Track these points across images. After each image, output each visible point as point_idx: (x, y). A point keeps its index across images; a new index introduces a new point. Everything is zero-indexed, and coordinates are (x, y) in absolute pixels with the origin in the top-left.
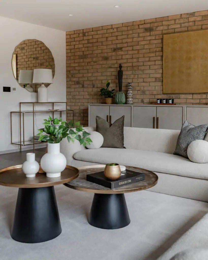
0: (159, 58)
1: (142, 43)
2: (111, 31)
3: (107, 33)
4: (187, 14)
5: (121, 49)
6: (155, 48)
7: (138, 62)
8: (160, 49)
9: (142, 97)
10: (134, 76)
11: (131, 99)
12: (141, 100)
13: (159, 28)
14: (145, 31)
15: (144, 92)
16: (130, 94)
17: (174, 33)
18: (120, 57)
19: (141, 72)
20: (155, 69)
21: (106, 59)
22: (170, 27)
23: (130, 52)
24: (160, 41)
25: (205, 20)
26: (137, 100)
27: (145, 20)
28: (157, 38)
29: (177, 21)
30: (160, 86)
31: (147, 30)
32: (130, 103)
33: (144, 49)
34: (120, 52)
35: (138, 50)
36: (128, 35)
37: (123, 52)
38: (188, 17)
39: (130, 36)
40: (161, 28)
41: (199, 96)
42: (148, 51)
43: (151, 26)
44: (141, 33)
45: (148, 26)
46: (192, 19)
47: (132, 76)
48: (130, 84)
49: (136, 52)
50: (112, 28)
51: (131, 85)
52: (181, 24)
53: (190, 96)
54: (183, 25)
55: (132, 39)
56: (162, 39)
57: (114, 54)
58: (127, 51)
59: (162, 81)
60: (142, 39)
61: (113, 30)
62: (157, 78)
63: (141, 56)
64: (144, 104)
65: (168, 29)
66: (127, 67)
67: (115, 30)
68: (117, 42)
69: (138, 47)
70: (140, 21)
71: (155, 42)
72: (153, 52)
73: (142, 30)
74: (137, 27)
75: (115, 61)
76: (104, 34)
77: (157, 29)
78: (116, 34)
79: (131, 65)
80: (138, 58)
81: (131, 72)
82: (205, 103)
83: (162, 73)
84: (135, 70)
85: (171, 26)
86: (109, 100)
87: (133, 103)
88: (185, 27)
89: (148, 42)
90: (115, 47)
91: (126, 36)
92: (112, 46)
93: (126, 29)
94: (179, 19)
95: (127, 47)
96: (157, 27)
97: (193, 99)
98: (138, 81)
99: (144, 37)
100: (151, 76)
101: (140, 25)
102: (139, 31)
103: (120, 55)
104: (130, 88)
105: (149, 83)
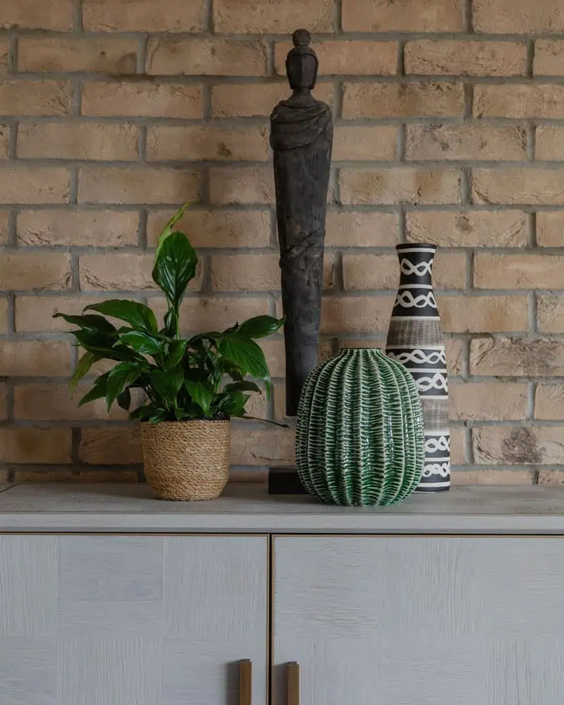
15: (535, 358)
19: (498, 146)
47: (400, 183)
51: (430, 280)
79: (382, 57)
81: (390, 134)
98: (472, 240)
104: (429, 311)
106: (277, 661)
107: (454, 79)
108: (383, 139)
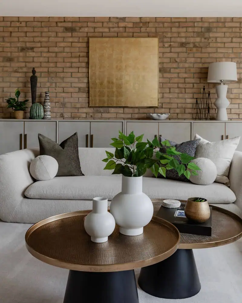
0: (84, 65)
1: (62, 45)
2: (18, 24)
3: (11, 27)
4: (117, 18)
5: (32, 49)
6: (79, 52)
7: (56, 67)
8: (85, 54)
9: (61, 110)
10: (51, 85)
11: (49, 113)
12: (60, 115)
13: (82, 30)
14: (65, 30)
15: (64, 105)
16: (49, 106)
17: (102, 37)
18: (31, 59)
19: (59, 80)
20: (78, 78)
21: (10, 60)
22: (96, 30)
23: (45, 55)
24: (85, 45)
25: (137, 28)
26: (55, 113)
27: (66, 17)
28: (81, 41)
29: (105, 24)
30: (85, 98)
31: (67, 29)
32: (48, 118)
33: (64, 52)
34: (30, 53)
35: (56, 53)
36: (42, 32)
37: (34, 53)
38: (117, 21)
39: (44, 34)
40: (86, 30)
41: (131, 111)
42: (69, 55)
43: (73, 26)
44: (60, 32)
45: (69, 25)
46: (122, 24)
47: (48, 84)
48: (48, 93)
49: (54, 55)
50: (18, 21)
51: (48, 96)
52: (109, 28)
53: (121, 110)
54: (112, 30)
55: (48, 38)
56: (88, 43)
57: (21, 54)
58: (41, 52)
59: (87, 92)
60: (61, 39)
61: (21, 23)
62: (81, 88)
63: (60, 60)
64: (64, 119)
65: (94, 32)
66: (41, 72)
67: (23, 24)
68: (27, 39)
69: (56, 49)
70: (59, 18)
71: (79, 45)
72: (75, 57)
73: (61, 29)
74: (54, 24)
75: (23, 64)
76: (7, 27)
77: (80, 30)
78: (26, 29)
79: (46, 70)
80: (56, 62)
81: (47, 79)
82: (137, 118)
83: (88, 82)
84: (52, 77)
85: (98, 28)
86: (20, 114)
87: (51, 117)
88: (115, 32)
89: (69, 44)
90: (24, 46)
91: (39, 34)
92: (19, 45)
93: (39, 24)
94: (107, 22)
95: (41, 47)
96: (80, 28)
97: (124, 113)
98: (56, 91)
99: (64, 37)
100: (74, 85)
101: (59, 23)
102: (57, 29)
103: (31, 57)
104: (48, 99)
105: (70, 93)
106: (25, 134)
107: (54, 72)
108: (46, 79)
